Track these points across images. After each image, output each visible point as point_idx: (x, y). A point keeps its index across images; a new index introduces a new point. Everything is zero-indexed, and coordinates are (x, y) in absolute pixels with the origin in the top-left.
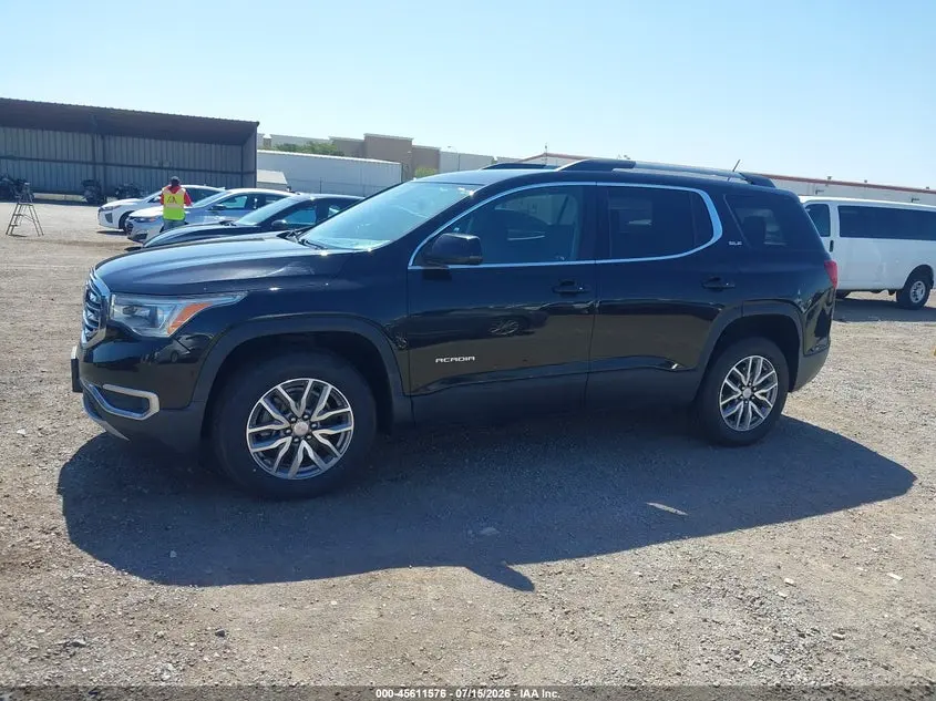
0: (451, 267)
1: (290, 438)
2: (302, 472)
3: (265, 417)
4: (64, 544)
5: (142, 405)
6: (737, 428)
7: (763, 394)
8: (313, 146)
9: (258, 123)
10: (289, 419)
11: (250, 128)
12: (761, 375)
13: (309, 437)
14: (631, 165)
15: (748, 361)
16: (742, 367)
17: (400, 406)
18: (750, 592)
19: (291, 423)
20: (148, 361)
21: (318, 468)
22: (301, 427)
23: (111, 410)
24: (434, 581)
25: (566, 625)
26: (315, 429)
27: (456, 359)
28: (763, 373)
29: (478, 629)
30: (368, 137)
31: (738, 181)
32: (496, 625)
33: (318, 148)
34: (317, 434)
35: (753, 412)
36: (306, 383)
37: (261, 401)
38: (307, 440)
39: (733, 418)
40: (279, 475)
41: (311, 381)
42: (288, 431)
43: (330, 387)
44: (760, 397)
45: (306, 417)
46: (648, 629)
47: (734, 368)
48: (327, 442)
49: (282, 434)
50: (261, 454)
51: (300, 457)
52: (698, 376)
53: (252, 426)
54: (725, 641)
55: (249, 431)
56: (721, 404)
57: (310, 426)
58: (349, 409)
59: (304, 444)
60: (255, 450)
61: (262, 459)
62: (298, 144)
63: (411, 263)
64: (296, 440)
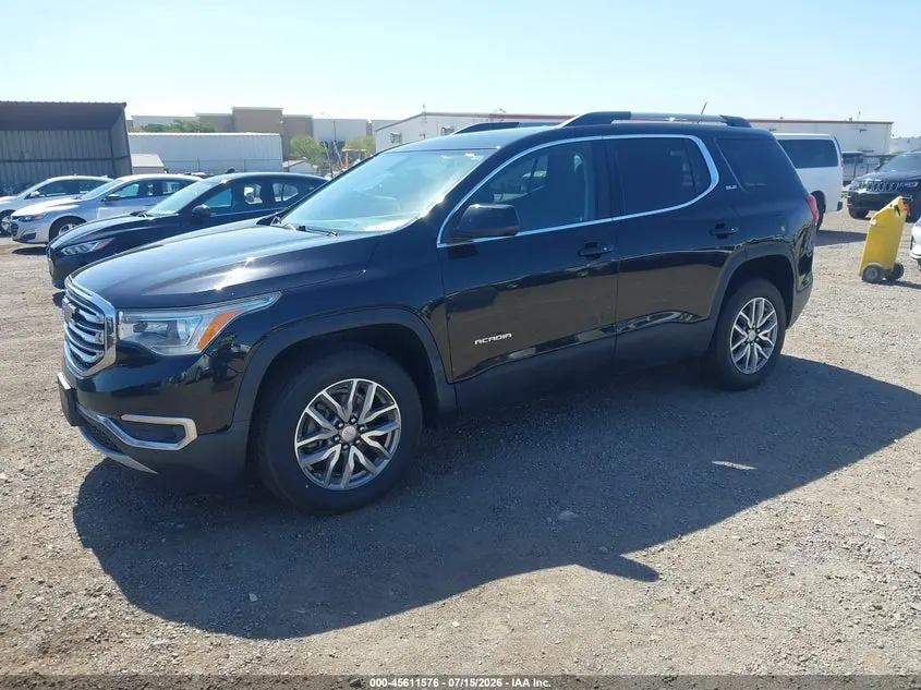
0: (476, 241)
1: (340, 445)
2: (355, 480)
3: (311, 427)
4: (122, 605)
5: (175, 434)
6: (747, 372)
7: (765, 335)
8: (180, 125)
9: (125, 104)
10: (336, 426)
11: (117, 110)
12: (764, 317)
13: (358, 442)
14: (627, 116)
15: (752, 304)
16: (748, 311)
17: (444, 395)
18: (851, 541)
19: (339, 429)
20: (173, 383)
21: (369, 472)
22: (349, 432)
23: (135, 443)
24: (545, 581)
25: (700, 606)
26: (363, 432)
27: (494, 338)
28: (765, 313)
29: (618, 627)
30: (236, 111)
31: (720, 124)
32: (634, 619)
33: (185, 126)
34: (365, 437)
35: (759, 353)
36: (350, 384)
37: (307, 410)
38: (356, 445)
39: (741, 362)
40: (332, 487)
41: (356, 381)
42: (337, 439)
43: (375, 385)
44: (764, 338)
45: (353, 420)
46: (782, 597)
47: (741, 313)
48: (376, 444)
49: (330, 443)
50: (311, 469)
51: (351, 464)
52: (712, 324)
53: (300, 440)
54: (860, 597)
55: (297, 445)
56: (732, 349)
57: (358, 429)
58: (395, 406)
59: (354, 450)
60: (305, 463)
61: (312, 472)
62: (164, 124)
63: (438, 242)
64: (345, 447)
